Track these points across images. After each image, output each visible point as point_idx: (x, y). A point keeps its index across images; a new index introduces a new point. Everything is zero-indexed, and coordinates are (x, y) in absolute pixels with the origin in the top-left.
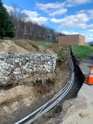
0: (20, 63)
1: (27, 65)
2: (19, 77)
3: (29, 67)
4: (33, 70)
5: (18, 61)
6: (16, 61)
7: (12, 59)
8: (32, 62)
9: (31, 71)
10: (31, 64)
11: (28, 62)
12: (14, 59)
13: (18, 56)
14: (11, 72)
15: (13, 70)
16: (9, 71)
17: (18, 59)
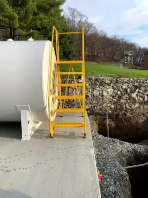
0: (128, 90)
1: (136, 93)
2: (127, 106)
3: (139, 94)
4: (144, 99)
5: (126, 88)
6: (124, 87)
7: (120, 85)
8: (143, 88)
9: (142, 100)
10: (141, 91)
11: (138, 89)
12: (121, 85)
13: (126, 80)
14: (117, 100)
15: (120, 97)
16: (115, 99)
17: (127, 85)
